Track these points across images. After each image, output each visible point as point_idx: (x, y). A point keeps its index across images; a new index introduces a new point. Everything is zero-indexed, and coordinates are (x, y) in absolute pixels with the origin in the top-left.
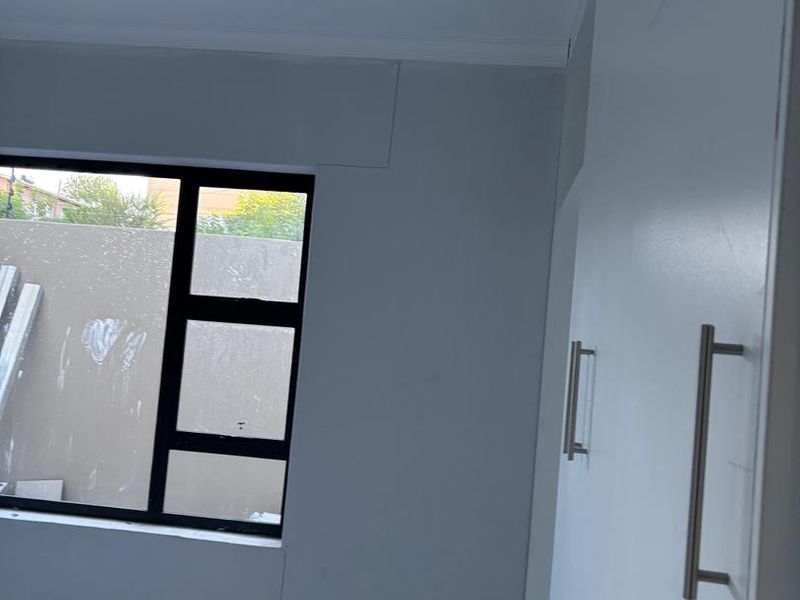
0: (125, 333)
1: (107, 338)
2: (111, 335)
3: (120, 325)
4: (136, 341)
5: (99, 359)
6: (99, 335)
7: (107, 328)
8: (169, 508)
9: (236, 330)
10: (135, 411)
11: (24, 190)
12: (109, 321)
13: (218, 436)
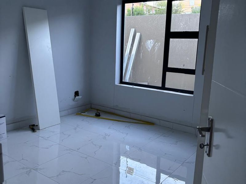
0: (155, 43)
1: (151, 44)
2: (152, 44)
3: (154, 41)
4: (158, 45)
5: (149, 50)
6: (149, 44)
7: (151, 42)
8: (166, 86)
9: (182, 41)
10: (158, 63)
11: (144, 6)
12: (151, 40)
13: (178, 68)
